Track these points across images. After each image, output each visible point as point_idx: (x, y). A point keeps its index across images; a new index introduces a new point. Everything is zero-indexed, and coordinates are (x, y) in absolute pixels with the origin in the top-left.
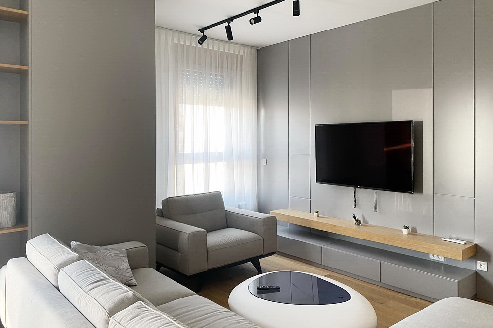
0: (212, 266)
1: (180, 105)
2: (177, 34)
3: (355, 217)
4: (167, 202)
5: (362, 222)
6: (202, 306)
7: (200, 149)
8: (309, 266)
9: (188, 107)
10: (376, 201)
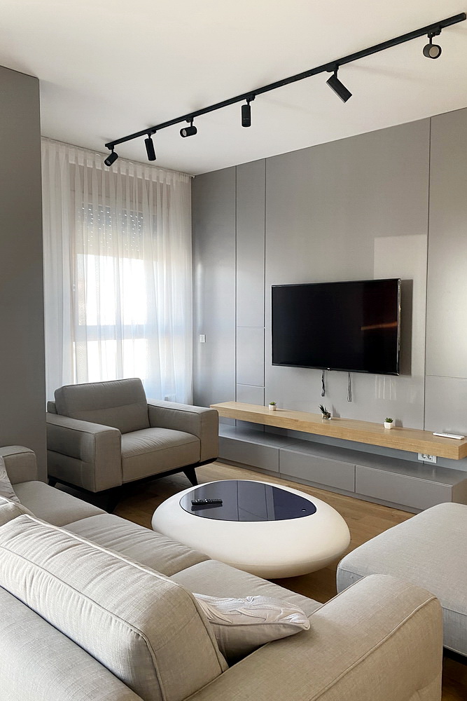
0: (128, 478)
1: (79, 256)
2: (73, 150)
3: (322, 409)
4: (62, 393)
5: (332, 415)
6: (115, 526)
7: (109, 320)
8: (263, 475)
9: (91, 258)
10: (350, 387)
